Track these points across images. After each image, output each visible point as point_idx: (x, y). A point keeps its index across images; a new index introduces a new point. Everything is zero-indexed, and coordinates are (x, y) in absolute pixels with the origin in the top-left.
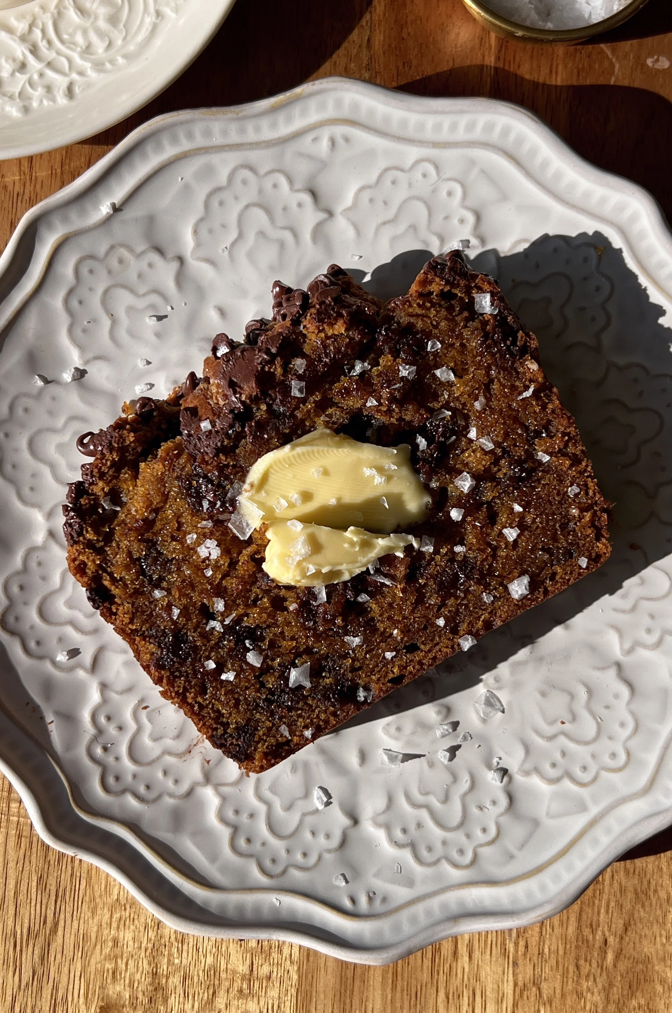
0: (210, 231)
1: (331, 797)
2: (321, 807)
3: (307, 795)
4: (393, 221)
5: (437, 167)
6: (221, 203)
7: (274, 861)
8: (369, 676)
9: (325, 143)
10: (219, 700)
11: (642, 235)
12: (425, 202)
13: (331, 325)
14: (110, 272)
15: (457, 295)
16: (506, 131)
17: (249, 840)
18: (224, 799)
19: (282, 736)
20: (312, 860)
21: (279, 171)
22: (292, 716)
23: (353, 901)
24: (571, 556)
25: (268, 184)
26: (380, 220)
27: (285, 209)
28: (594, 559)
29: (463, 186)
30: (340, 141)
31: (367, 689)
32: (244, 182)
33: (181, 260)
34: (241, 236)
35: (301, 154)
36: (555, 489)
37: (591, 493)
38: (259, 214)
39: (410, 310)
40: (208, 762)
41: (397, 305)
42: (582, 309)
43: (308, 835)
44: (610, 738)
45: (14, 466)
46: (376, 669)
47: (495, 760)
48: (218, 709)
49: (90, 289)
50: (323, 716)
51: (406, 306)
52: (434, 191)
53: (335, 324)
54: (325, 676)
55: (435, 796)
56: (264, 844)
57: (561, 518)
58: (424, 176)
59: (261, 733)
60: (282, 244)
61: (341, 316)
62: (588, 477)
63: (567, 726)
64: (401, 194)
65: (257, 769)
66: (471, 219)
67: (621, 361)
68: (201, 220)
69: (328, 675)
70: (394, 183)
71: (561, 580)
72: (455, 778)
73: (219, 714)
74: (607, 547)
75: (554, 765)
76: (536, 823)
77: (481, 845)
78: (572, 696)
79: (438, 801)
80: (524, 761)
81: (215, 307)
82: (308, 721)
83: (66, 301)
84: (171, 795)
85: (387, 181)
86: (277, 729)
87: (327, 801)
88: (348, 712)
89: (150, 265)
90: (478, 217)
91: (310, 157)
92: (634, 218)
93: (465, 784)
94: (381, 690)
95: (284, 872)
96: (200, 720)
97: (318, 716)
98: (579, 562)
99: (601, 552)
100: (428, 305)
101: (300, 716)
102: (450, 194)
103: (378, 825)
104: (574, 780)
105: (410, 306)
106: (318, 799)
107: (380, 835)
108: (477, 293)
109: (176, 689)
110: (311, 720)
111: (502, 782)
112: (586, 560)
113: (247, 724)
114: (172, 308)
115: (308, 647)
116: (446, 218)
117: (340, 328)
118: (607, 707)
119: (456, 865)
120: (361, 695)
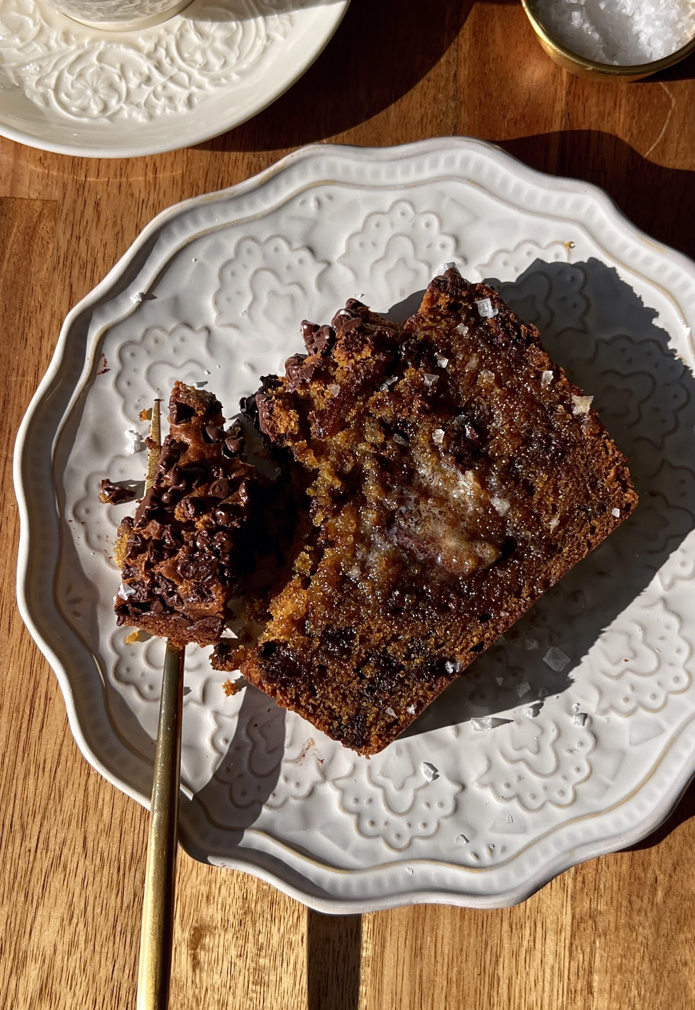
0: (229, 300)
1: (437, 771)
2: (430, 780)
3: (415, 772)
4: (385, 258)
5: (412, 205)
6: (233, 274)
7: (398, 836)
8: (453, 649)
9: (312, 204)
10: (328, 698)
11: (601, 225)
12: (408, 236)
13: (359, 352)
14: (149, 352)
15: (461, 305)
16: (465, 162)
17: (373, 823)
18: (343, 791)
19: (389, 717)
20: (433, 827)
21: (277, 236)
22: (394, 699)
23: (477, 856)
24: (605, 510)
25: (270, 249)
26: (373, 260)
27: (289, 267)
28: (625, 510)
29: (438, 216)
30: (325, 199)
31: (453, 661)
32: (249, 252)
33: (208, 330)
34: (255, 298)
35: (293, 218)
36: (579, 454)
37: (610, 452)
38: (268, 277)
39: (425, 325)
40: (322, 761)
41: (412, 323)
42: (564, 299)
43: (424, 807)
44: (671, 664)
45: (99, 537)
46: (458, 643)
47: (574, 706)
48: (329, 706)
49: (135, 370)
50: (421, 692)
51: (420, 323)
52: (414, 225)
53: (362, 350)
54: (415, 658)
55: (529, 749)
56: (386, 823)
57: (590, 478)
58: (403, 214)
59: (371, 719)
60: (292, 299)
61: (366, 342)
62: (605, 438)
63: (631, 663)
64: (387, 233)
65: (376, 750)
66: (451, 242)
67: (607, 336)
68: (219, 292)
69: (417, 656)
70: (378, 225)
71: (600, 532)
72: (543, 730)
73: (332, 711)
74: (634, 496)
75: (627, 700)
76: (623, 753)
77: (579, 783)
78: (629, 636)
79: (532, 753)
80: (599, 702)
81: (245, 363)
82: (409, 699)
83: (117, 384)
84: (295, 797)
85: (372, 224)
86: (384, 713)
87: (434, 774)
88: (442, 684)
89: (183, 339)
90: (457, 241)
91: (301, 219)
92: (591, 212)
93: (552, 734)
94: (466, 659)
95: (410, 844)
96: (316, 719)
97: (416, 694)
98: (613, 513)
99: (630, 501)
100: (439, 317)
101: (401, 697)
102: (428, 225)
103: (484, 785)
104: (647, 708)
105: (424, 321)
106: (425, 773)
107: (488, 794)
108: (479, 300)
109: (289, 696)
110: (412, 698)
111: (584, 725)
112: (619, 510)
113: (357, 714)
114: (209, 373)
115: (394, 635)
116: (429, 246)
117: (367, 352)
118: (662, 638)
119: (560, 806)
120: (450, 667)
